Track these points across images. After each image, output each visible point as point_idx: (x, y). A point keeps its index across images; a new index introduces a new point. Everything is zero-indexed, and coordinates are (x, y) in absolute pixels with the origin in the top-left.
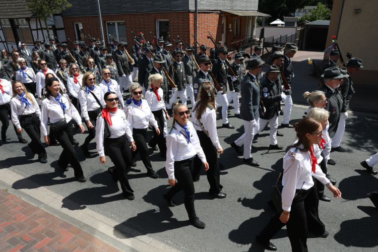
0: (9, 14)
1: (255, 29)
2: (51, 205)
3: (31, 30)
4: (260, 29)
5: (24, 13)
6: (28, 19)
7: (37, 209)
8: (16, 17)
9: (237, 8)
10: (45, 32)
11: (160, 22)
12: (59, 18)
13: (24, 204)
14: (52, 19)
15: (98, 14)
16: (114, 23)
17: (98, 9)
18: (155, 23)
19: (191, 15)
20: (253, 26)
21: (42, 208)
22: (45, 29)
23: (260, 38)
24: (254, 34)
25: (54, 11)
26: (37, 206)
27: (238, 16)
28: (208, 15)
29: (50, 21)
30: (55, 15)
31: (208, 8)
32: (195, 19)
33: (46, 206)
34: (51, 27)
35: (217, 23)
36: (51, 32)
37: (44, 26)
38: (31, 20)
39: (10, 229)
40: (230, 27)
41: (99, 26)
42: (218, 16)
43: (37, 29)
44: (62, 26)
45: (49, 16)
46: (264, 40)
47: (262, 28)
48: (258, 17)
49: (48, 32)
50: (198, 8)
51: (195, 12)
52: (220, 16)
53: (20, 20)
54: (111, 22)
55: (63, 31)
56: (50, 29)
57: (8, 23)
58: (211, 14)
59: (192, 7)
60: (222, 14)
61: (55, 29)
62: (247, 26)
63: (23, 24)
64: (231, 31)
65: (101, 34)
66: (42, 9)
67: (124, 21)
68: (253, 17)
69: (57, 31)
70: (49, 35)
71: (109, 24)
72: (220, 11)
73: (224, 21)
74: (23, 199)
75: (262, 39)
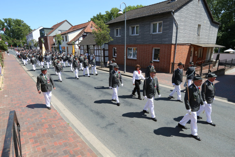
0: (87, 43)
1: (213, 54)
2: (86, 137)
3: (94, 50)
4: (216, 55)
5: (93, 43)
6: (94, 45)
7: (79, 137)
8: (90, 44)
9: (202, 42)
10: (100, 51)
11: (155, 49)
12: (107, 45)
13: (74, 133)
14: (104, 46)
15: (124, 44)
16: (132, 49)
17: (125, 42)
18: (152, 49)
19: (173, 46)
20: (212, 53)
21: (81, 138)
22: (100, 50)
23: (216, 60)
24: (212, 57)
25: (105, 42)
26: (79, 136)
27: (202, 47)
28: (183, 46)
29: (103, 47)
30: (105, 44)
31: (183, 43)
32: (175, 48)
33: (84, 137)
34: (102, 49)
35: (188, 50)
36: (102, 51)
37: (100, 48)
38: (95, 45)
39: (66, 145)
40: (196, 52)
41: (124, 50)
42: (189, 47)
43: (97, 50)
44: (108, 49)
45: (103, 44)
46: (219, 61)
47: (218, 54)
48: (216, 47)
49: (101, 51)
50: (177, 42)
51: (175, 45)
52: (190, 47)
53: (91, 46)
54: (130, 48)
55: (108, 51)
56: (102, 50)
57: (86, 47)
58: (184, 46)
59: (174, 42)
60: (191, 46)
61: (104, 50)
62: (207, 53)
63: (91, 47)
64: (196, 55)
65: (124, 53)
66: (100, 41)
67: (136, 48)
68: (212, 48)
69: (105, 51)
70: (101, 52)
71: (129, 49)
72: (190, 44)
73: (192, 50)
74: (74, 130)
75: (218, 61)
